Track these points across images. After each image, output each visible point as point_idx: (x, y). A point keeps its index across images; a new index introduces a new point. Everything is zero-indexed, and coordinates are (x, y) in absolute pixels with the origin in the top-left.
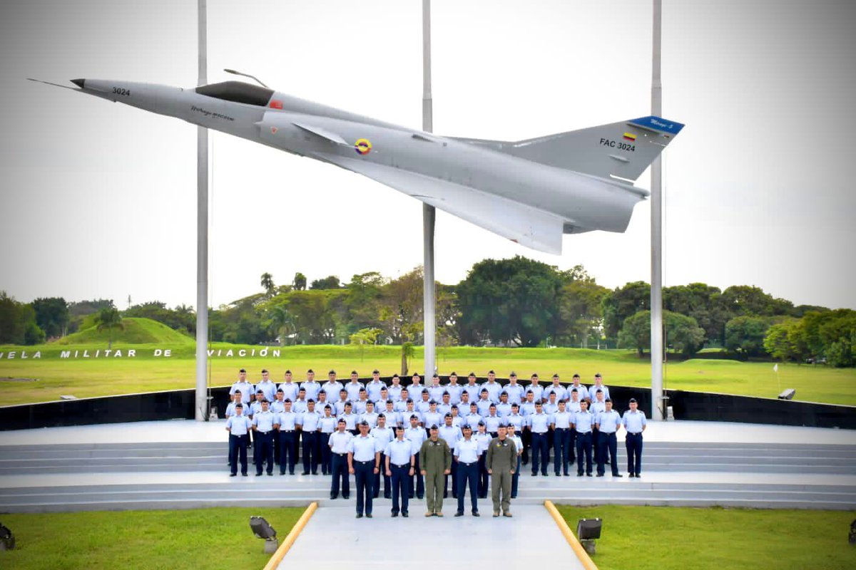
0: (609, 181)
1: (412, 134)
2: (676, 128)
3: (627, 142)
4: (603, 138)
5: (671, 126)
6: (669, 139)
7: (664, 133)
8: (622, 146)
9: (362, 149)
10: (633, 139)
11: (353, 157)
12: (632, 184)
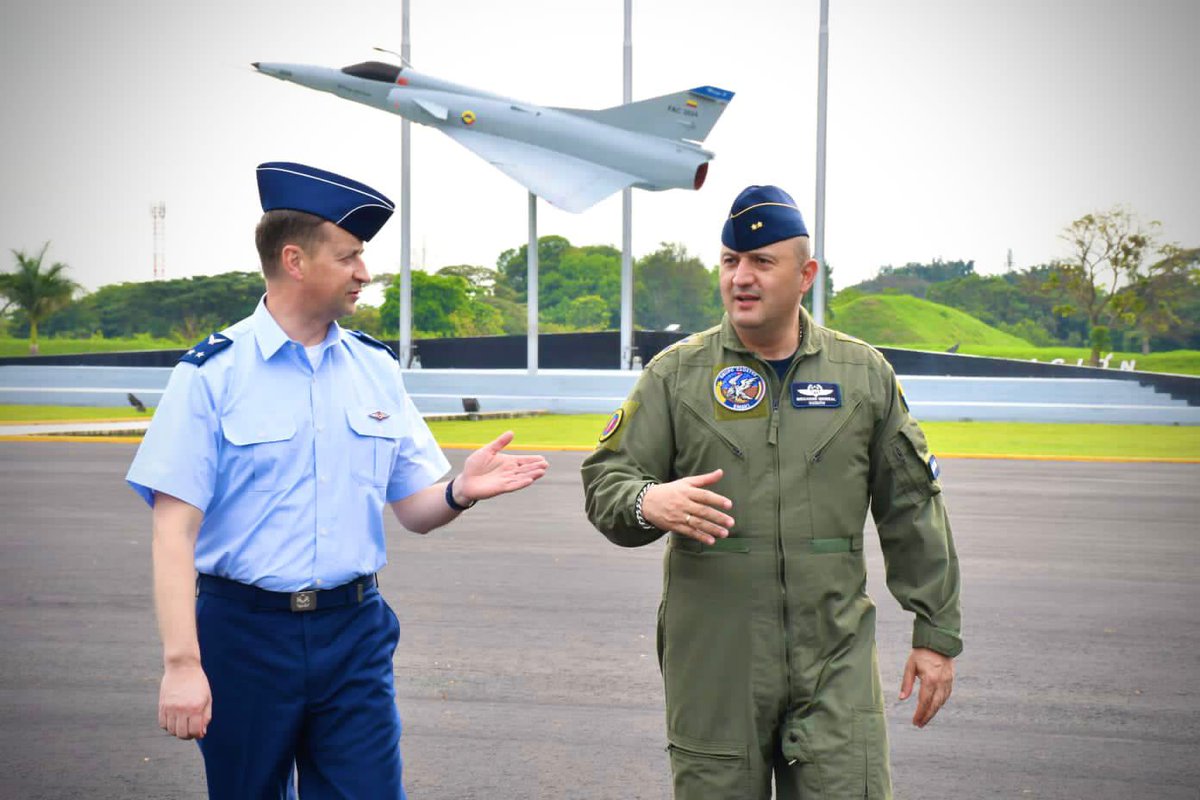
0: (681, 144)
1: (510, 105)
2: (729, 96)
3: (691, 109)
4: (670, 105)
5: (725, 94)
6: (724, 105)
7: (719, 101)
8: (687, 113)
9: (467, 120)
10: (694, 106)
11: (460, 127)
12: (699, 146)
